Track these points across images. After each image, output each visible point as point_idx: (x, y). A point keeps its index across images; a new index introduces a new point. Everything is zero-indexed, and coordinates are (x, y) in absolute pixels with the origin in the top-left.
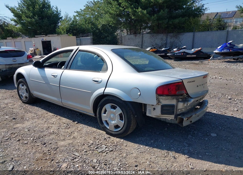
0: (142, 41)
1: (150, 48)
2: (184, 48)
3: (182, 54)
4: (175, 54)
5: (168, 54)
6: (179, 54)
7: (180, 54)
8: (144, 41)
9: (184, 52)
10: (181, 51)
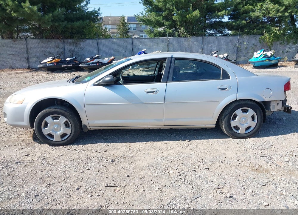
0: (27, 49)
1: (51, 58)
2: (98, 58)
3: (98, 64)
4: (90, 64)
5: (80, 65)
6: (94, 65)
7: (96, 64)
8: (29, 48)
9: (98, 62)
10: (95, 60)
